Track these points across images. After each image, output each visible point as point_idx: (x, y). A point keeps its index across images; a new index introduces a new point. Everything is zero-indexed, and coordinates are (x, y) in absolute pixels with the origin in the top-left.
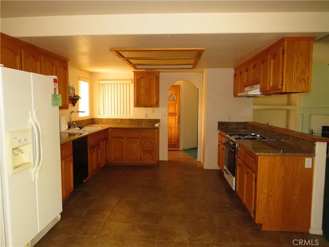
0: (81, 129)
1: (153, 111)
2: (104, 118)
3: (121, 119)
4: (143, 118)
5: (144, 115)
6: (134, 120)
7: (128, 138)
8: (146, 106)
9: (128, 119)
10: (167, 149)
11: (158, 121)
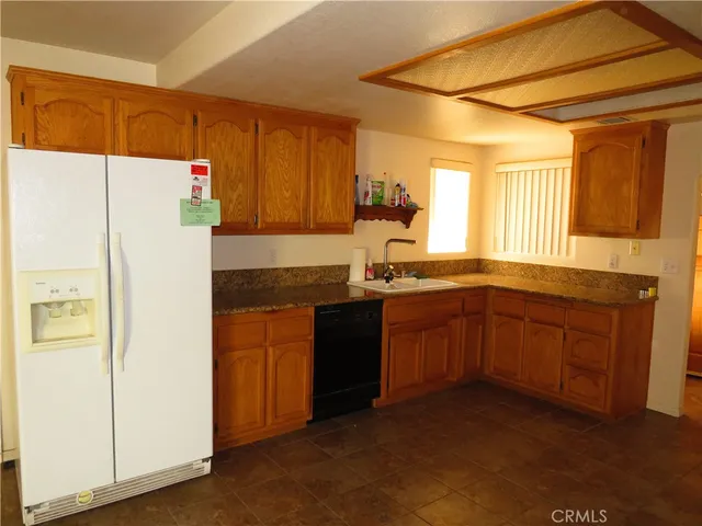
0: (387, 282)
1: (637, 251)
2: (505, 260)
3: (543, 268)
4: (606, 267)
5: (608, 262)
6: (578, 272)
7: (534, 321)
8: (603, 234)
9: (561, 268)
10: (686, 372)
11: (652, 282)
